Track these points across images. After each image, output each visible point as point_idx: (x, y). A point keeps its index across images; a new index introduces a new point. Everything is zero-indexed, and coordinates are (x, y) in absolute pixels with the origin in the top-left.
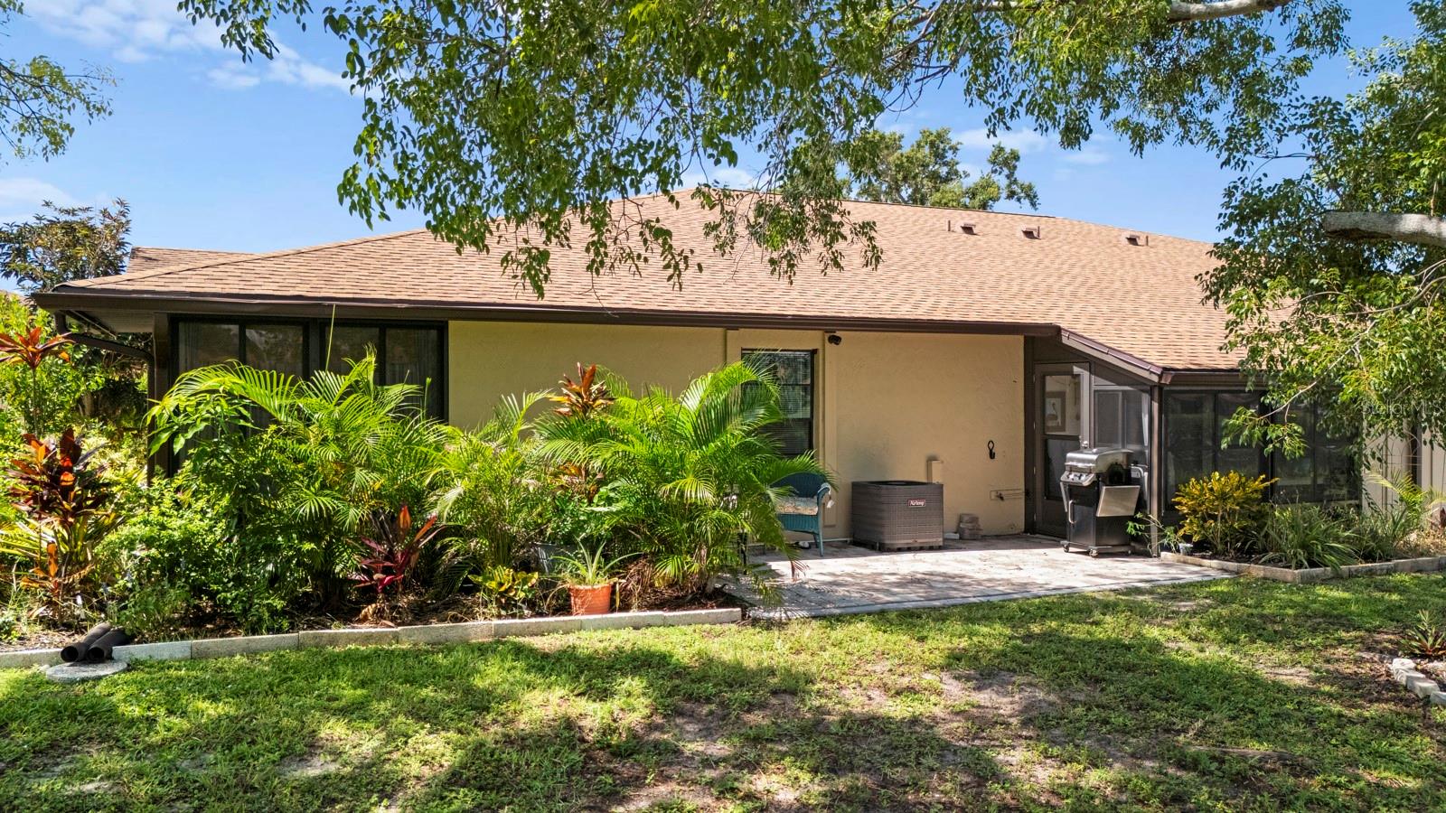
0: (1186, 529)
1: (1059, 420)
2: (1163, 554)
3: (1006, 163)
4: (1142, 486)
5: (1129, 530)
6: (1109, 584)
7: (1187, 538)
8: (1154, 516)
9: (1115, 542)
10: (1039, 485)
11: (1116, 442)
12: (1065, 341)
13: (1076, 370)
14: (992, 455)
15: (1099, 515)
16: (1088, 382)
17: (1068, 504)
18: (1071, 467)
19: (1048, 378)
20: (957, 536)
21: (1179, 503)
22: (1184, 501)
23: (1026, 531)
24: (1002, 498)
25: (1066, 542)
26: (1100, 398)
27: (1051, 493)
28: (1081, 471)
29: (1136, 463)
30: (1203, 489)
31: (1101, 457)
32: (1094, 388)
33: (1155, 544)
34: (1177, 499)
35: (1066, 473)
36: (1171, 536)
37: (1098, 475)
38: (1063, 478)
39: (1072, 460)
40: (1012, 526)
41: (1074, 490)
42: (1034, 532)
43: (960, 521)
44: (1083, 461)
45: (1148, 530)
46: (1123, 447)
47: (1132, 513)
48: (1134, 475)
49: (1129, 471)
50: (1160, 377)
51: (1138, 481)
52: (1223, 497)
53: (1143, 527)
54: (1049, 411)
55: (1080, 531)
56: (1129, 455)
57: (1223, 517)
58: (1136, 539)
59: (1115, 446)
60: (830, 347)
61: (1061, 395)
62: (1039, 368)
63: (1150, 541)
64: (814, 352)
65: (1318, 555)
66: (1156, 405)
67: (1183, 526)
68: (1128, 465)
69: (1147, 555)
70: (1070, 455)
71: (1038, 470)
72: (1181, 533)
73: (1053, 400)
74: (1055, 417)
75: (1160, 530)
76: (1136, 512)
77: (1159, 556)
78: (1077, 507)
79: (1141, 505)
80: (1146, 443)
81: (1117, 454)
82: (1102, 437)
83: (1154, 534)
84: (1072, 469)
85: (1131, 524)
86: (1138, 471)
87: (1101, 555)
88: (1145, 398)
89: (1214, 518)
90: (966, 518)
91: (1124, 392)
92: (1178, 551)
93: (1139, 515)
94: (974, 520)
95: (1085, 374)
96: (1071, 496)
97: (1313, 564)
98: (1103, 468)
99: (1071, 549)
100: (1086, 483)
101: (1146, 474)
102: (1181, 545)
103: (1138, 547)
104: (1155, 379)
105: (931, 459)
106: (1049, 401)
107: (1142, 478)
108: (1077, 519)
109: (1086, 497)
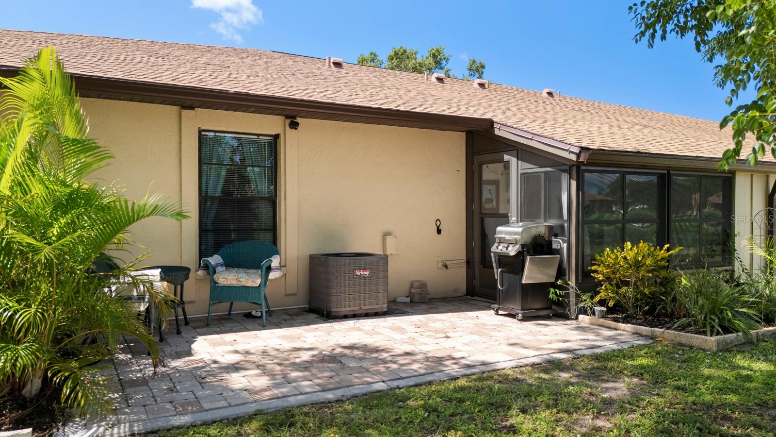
0: (603, 295)
1: (494, 203)
2: (581, 317)
3: (477, 70)
4: (561, 254)
5: (551, 296)
6: (532, 356)
7: (602, 303)
8: (572, 283)
9: (538, 306)
10: (477, 255)
11: (540, 218)
12: (497, 132)
13: (506, 157)
14: (439, 231)
15: (524, 282)
16: (516, 167)
17: (497, 272)
18: (500, 239)
19: (484, 166)
20: (408, 300)
21: (595, 271)
22: (600, 269)
23: (467, 294)
24: (446, 267)
25: (496, 306)
26: (526, 179)
27: (486, 262)
28: (508, 243)
29: (556, 236)
30: (617, 257)
31: (526, 230)
32: (520, 171)
33: (573, 308)
34: (594, 268)
35: (496, 244)
36: (587, 301)
37: (523, 246)
38: (493, 249)
39: (501, 233)
40: (456, 290)
41: (503, 260)
42: (472, 295)
43: (412, 287)
44: (510, 233)
45: (567, 296)
46: (545, 221)
47: (553, 280)
48: (554, 246)
49: (550, 243)
50: (578, 155)
51: (558, 252)
52: (637, 265)
53: (563, 293)
54: (486, 195)
55: (508, 296)
56: (550, 228)
57: (635, 284)
58: (558, 303)
59: (539, 221)
60: (290, 132)
61: (496, 183)
62: (477, 159)
63: (568, 305)
64: (277, 137)
65: (729, 321)
66: (574, 183)
67: (599, 292)
68: (550, 236)
69: (566, 317)
70: (499, 229)
71: (477, 243)
72: (597, 299)
73: (489, 187)
74: (491, 201)
75: (578, 296)
76: (557, 279)
77: (577, 318)
78: (505, 275)
79: (561, 273)
80: (565, 217)
81: (540, 227)
82: (528, 213)
83: (573, 299)
84: (501, 241)
85: (552, 290)
86: (559, 243)
87: (525, 319)
88: (565, 177)
89: (627, 284)
90: (416, 284)
91: (546, 173)
92: (594, 314)
93: (559, 282)
94: (423, 285)
95: (513, 161)
96: (500, 265)
97: (727, 330)
98: (527, 239)
99: (500, 312)
100: (512, 253)
101: (565, 245)
102: (596, 308)
103: (559, 310)
104: (574, 157)
105: (386, 234)
106: (486, 188)
107: (562, 249)
108: (505, 285)
109: (514, 265)
